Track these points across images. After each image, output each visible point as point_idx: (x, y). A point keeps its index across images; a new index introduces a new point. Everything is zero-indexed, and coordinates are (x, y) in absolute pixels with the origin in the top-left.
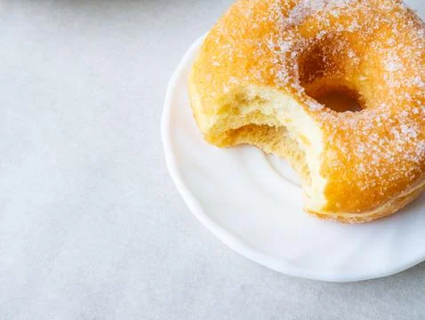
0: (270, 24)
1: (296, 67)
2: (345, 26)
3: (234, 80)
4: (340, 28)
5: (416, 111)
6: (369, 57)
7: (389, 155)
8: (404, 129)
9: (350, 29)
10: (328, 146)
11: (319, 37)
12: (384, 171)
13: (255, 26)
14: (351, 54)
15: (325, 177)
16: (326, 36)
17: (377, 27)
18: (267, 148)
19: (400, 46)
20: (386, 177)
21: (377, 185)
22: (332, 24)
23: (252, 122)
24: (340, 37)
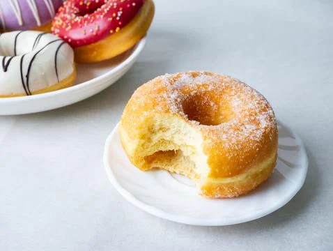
0: (163, 88)
1: (181, 106)
2: (206, 88)
3: (146, 113)
4: (203, 90)
5: (253, 118)
6: (223, 103)
7: (241, 138)
8: (248, 126)
9: (209, 89)
10: (205, 138)
11: (192, 94)
12: (240, 146)
13: (155, 89)
14: (212, 104)
15: (206, 154)
16: (196, 93)
17: (224, 87)
18: (171, 169)
19: (239, 93)
20: (242, 149)
21: (238, 155)
22: (199, 88)
23: (160, 149)
24: (204, 94)
